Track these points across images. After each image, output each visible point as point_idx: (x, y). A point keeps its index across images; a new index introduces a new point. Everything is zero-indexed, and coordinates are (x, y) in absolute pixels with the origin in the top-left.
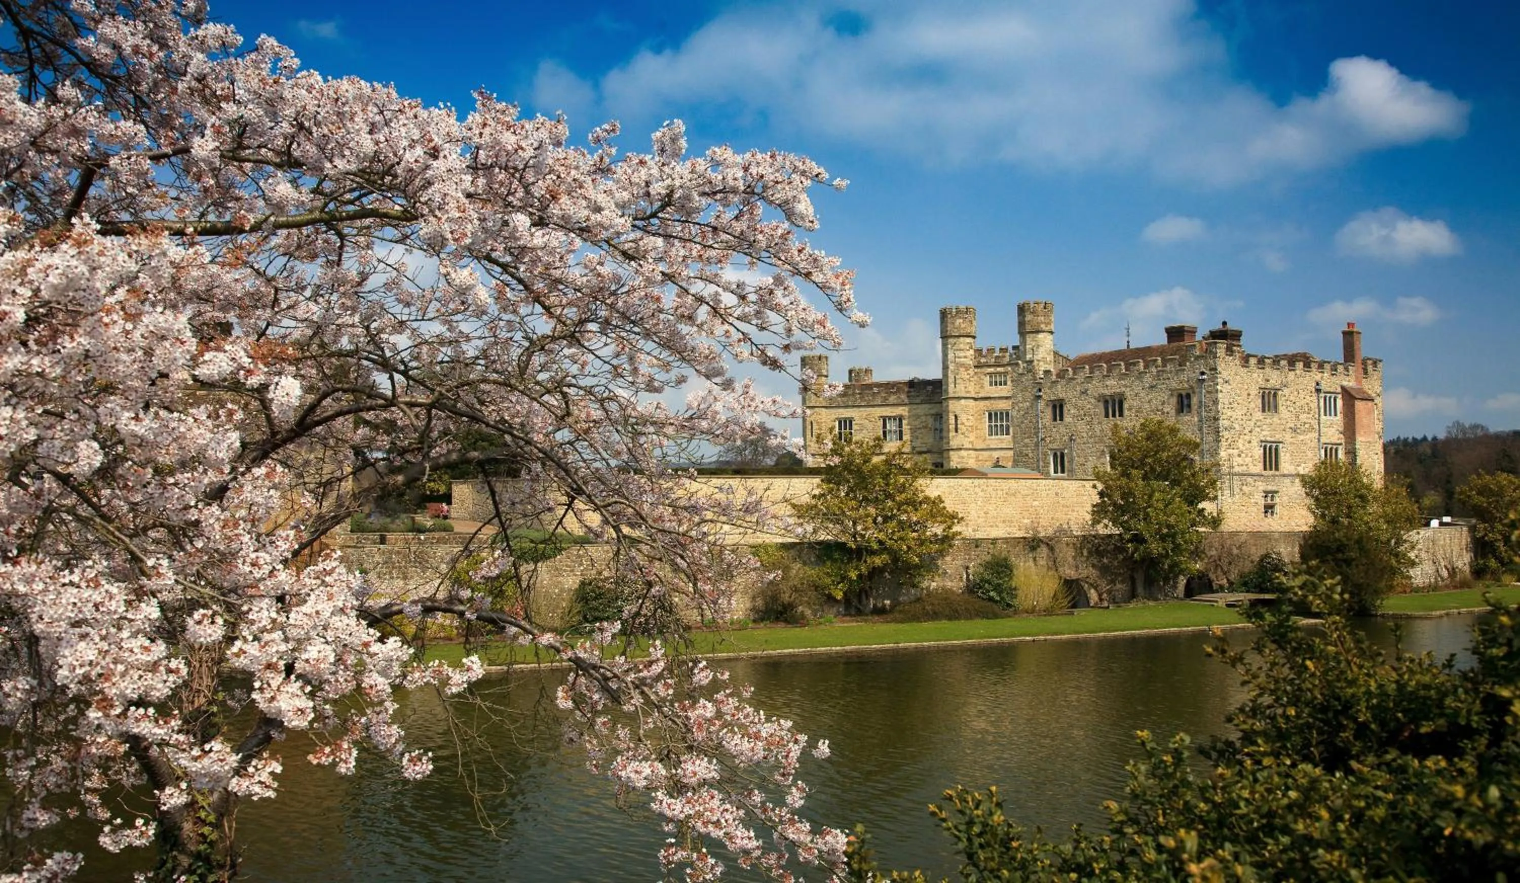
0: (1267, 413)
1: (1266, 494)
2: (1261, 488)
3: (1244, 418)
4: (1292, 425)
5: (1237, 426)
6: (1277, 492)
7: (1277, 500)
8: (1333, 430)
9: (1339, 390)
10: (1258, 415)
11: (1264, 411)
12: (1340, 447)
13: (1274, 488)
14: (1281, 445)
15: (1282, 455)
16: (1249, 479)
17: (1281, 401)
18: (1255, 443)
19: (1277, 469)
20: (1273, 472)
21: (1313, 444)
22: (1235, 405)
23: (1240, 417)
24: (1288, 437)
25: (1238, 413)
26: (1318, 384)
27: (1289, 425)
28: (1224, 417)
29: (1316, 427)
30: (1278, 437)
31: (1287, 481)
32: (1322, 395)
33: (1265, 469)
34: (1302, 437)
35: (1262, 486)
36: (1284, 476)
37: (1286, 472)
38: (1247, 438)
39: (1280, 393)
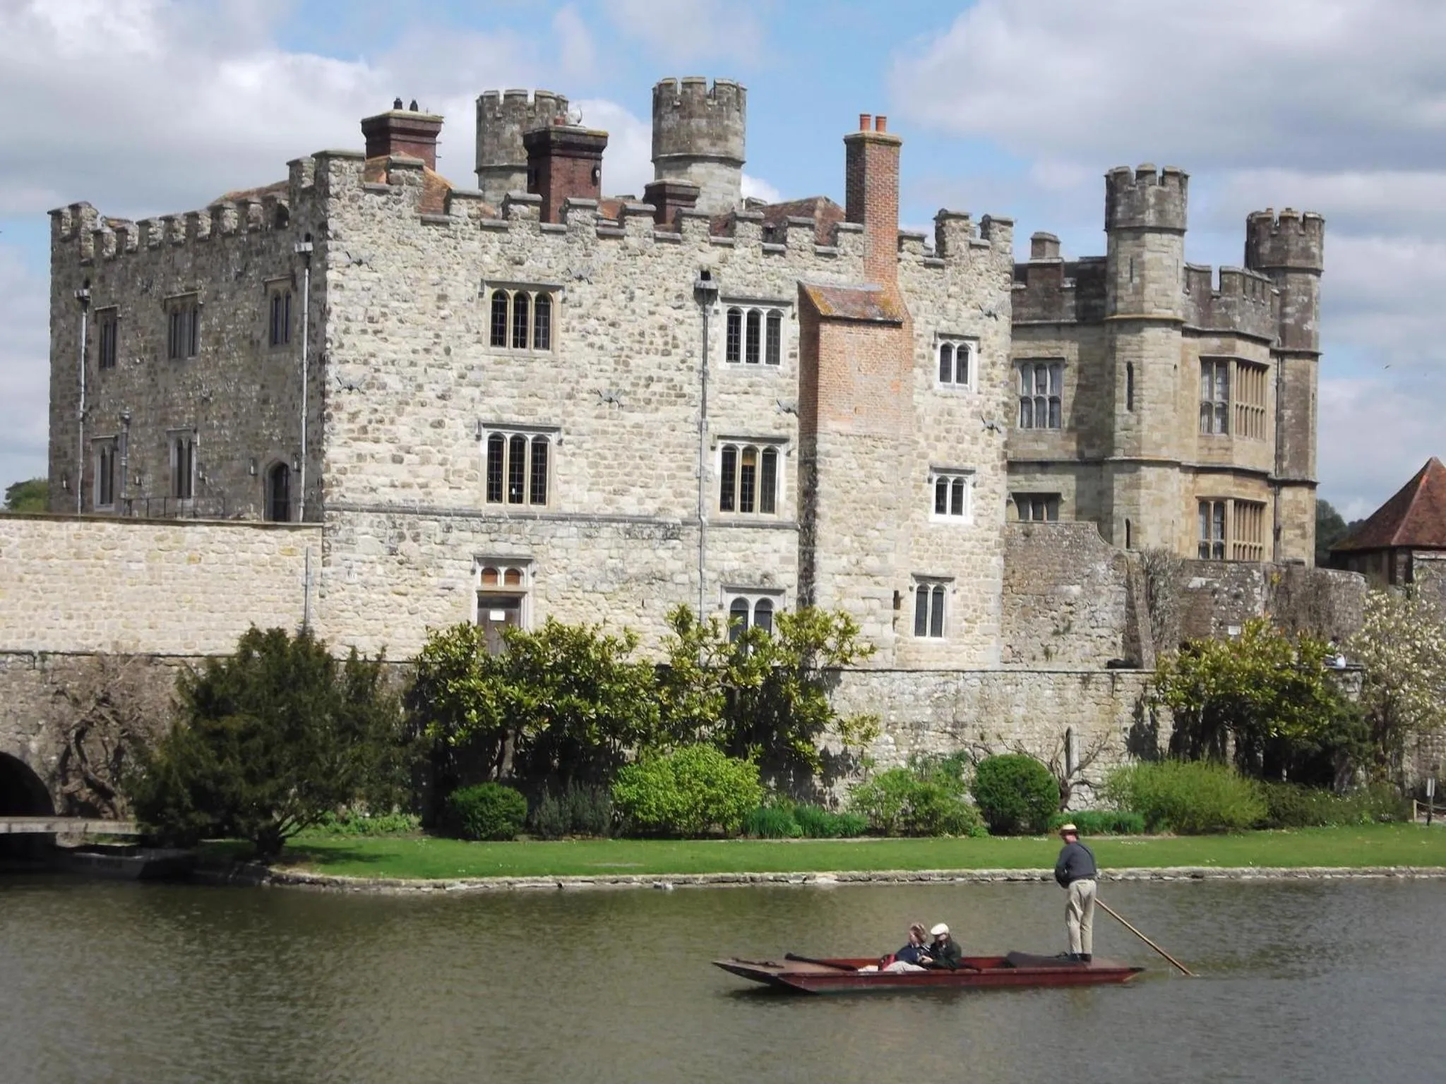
0: (509, 349)
1: (490, 566)
2: (475, 548)
3: (422, 359)
4: (603, 384)
5: (393, 382)
6: (527, 562)
7: (527, 582)
8: (764, 400)
9: (792, 294)
10: (481, 352)
11: (498, 338)
12: (782, 450)
13: (521, 551)
14: (553, 438)
15: (556, 460)
16: (429, 524)
17: (560, 317)
18: (458, 425)
19: (539, 496)
20: (527, 506)
21: (679, 437)
22: (392, 323)
23: (403, 358)
24: (583, 416)
25: (399, 346)
26: (706, 275)
27: (589, 383)
28: (346, 353)
29: (693, 389)
30: (544, 413)
31: (569, 531)
32: (721, 307)
33: (494, 494)
34: (637, 417)
35: (475, 543)
36: (563, 519)
37: (568, 508)
38: (431, 413)
39: (557, 297)
